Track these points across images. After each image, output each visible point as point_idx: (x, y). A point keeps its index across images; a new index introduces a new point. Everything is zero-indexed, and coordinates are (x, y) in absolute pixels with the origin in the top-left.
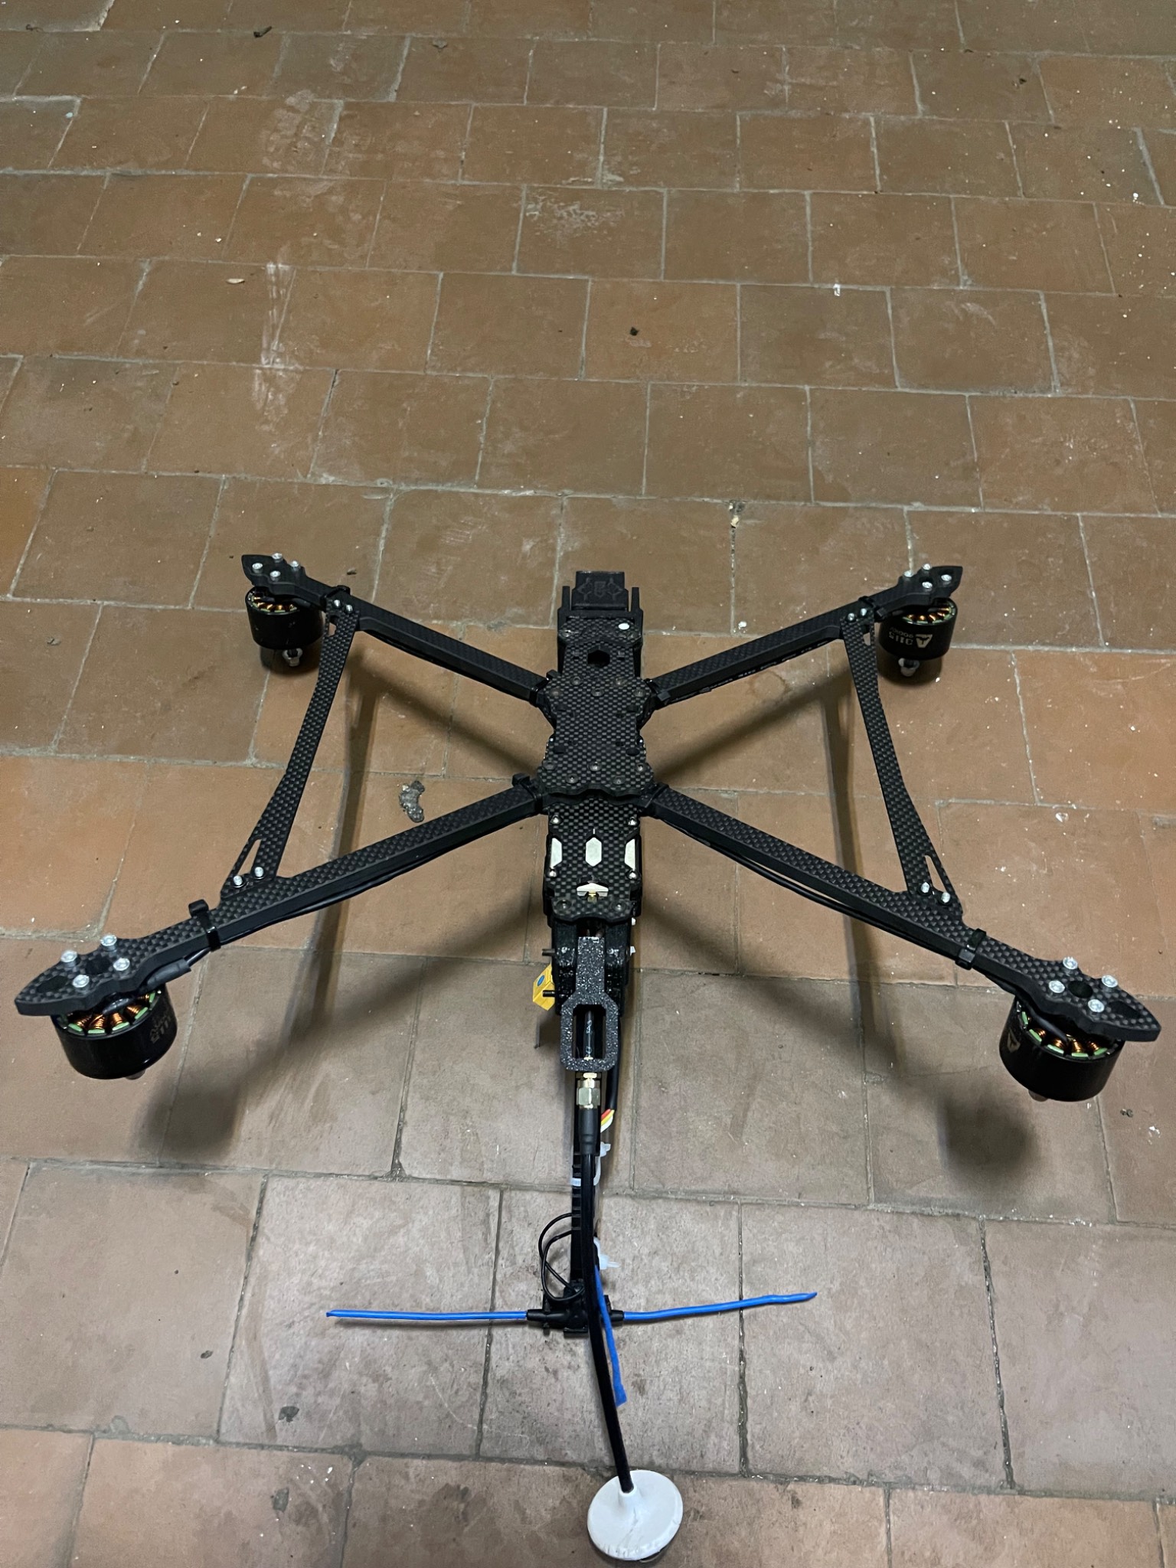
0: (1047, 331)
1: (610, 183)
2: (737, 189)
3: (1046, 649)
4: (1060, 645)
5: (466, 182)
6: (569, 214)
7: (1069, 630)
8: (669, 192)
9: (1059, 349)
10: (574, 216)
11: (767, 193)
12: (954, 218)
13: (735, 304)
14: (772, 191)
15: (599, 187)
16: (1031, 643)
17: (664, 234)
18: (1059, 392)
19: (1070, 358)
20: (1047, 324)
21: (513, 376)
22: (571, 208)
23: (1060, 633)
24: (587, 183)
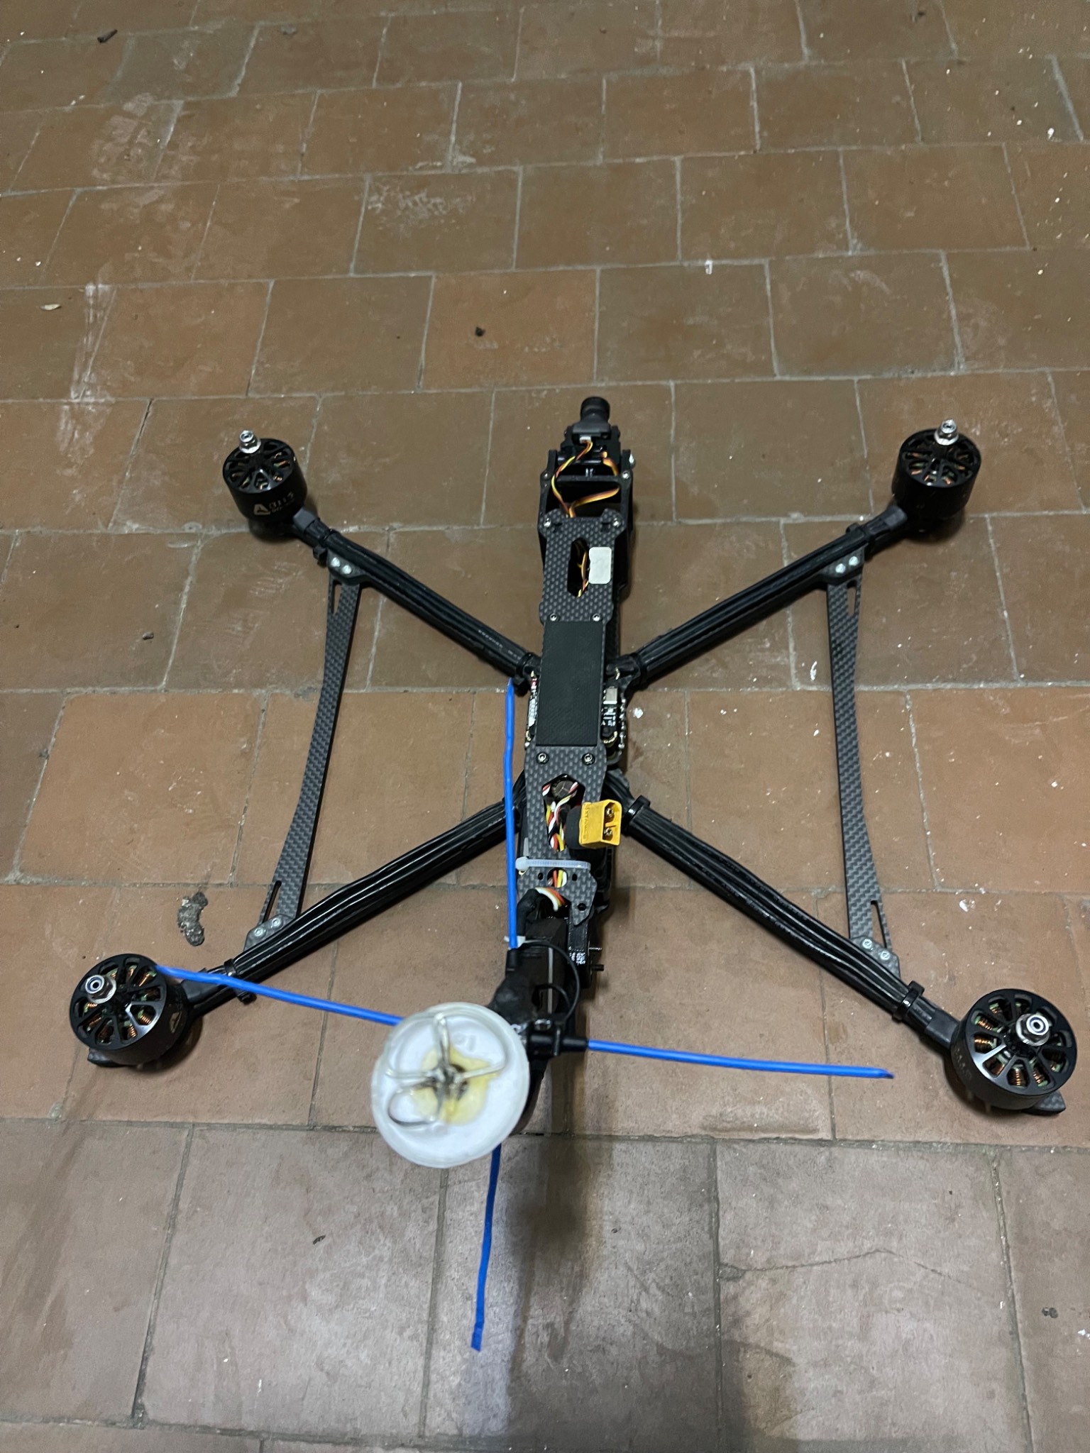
0: (950, 297)
1: (460, 165)
2: (600, 160)
3: (949, 686)
4: (965, 681)
5: (306, 177)
6: (415, 203)
7: (977, 662)
8: (524, 171)
9: (963, 318)
10: (420, 205)
11: (634, 163)
12: (843, 174)
13: (593, 292)
14: (638, 160)
15: (449, 171)
16: (930, 681)
17: (517, 218)
18: (961, 369)
19: (976, 327)
20: (949, 290)
21: (343, 393)
22: (417, 198)
23: (965, 666)
24: (435, 167)
